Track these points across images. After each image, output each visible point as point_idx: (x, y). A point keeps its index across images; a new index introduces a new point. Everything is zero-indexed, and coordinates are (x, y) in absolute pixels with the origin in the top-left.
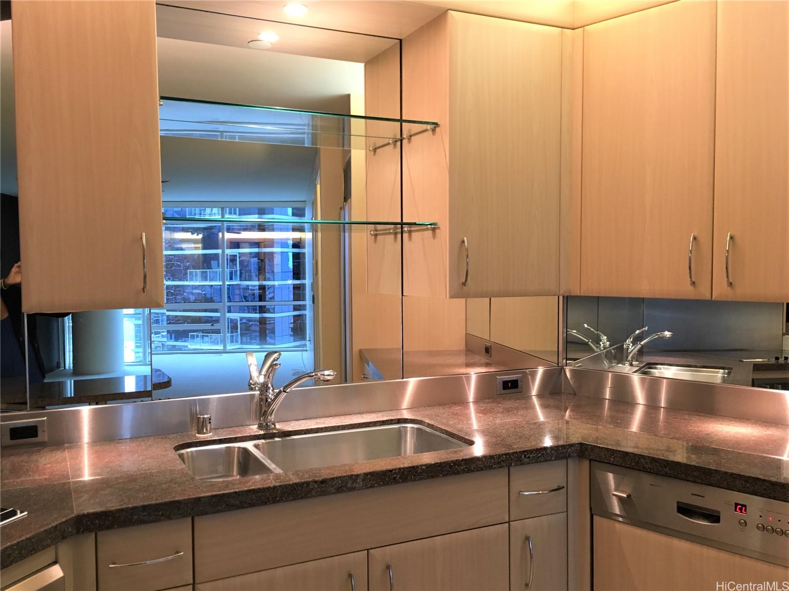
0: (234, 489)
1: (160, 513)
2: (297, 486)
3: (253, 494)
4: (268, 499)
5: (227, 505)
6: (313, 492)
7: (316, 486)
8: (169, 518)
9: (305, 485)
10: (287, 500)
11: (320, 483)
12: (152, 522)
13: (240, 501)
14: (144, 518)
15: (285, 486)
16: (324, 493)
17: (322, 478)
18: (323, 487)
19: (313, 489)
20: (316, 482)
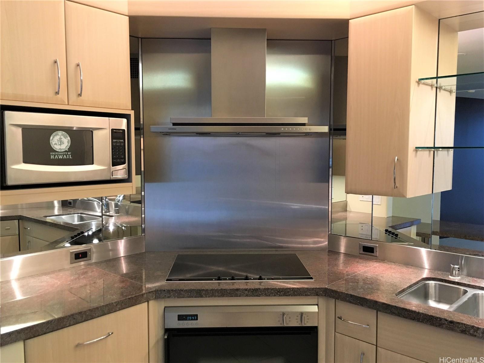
0: (396, 304)
1: (358, 301)
2: (433, 317)
3: (406, 311)
4: (415, 318)
5: (391, 311)
6: (444, 326)
7: (447, 323)
8: (362, 305)
9: (439, 320)
10: (426, 323)
11: (449, 322)
12: (353, 303)
13: (398, 312)
14: (351, 301)
15: (425, 314)
16: (452, 329)
17: (451, 320)
18: (451, 325)
19: (444, 324)
20: (446, 320)
